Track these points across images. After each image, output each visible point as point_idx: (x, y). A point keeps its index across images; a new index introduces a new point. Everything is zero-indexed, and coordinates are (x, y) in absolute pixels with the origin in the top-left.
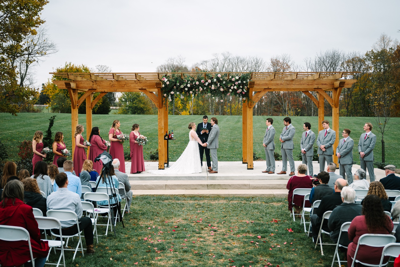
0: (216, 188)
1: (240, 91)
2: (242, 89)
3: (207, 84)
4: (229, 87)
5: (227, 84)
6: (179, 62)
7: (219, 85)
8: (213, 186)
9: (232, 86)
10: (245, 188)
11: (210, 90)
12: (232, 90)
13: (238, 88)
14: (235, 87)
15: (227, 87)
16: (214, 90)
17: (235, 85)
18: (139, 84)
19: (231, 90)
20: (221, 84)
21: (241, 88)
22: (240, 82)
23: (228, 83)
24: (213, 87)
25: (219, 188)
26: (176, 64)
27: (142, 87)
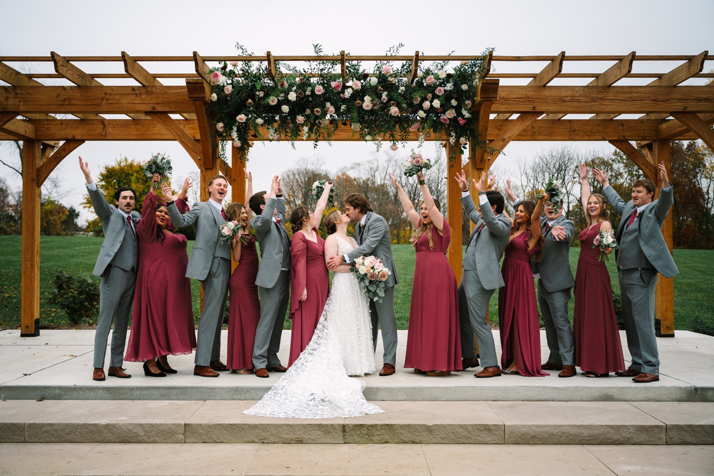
0: (375, 438)
1: (450, 114)
2: (458, 109)
3: (348, 93)
4: (415, 103)
5: (411, 94)
6: (316, 164)
7: (384, 96)
8: (365, 431)
9: (427, 100)
10: (488, 439)
11: (359, 113)
12: (425, 111)
13: (445, 107)
14: (437, 103)
15: (410, 104)
16: (372, 112)
17: (435, 97)
18: (144, 96)
19: (421, 114)
20: (392, 94)
21: (453, 107)
22: (449, 86)
23: (414, 91)
24: (367, 103)
25: (387, 437)
26: (311, 167)
27: (156, 106)
